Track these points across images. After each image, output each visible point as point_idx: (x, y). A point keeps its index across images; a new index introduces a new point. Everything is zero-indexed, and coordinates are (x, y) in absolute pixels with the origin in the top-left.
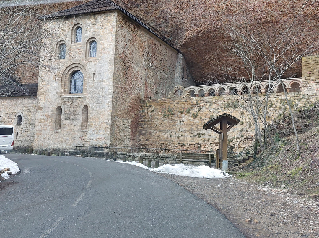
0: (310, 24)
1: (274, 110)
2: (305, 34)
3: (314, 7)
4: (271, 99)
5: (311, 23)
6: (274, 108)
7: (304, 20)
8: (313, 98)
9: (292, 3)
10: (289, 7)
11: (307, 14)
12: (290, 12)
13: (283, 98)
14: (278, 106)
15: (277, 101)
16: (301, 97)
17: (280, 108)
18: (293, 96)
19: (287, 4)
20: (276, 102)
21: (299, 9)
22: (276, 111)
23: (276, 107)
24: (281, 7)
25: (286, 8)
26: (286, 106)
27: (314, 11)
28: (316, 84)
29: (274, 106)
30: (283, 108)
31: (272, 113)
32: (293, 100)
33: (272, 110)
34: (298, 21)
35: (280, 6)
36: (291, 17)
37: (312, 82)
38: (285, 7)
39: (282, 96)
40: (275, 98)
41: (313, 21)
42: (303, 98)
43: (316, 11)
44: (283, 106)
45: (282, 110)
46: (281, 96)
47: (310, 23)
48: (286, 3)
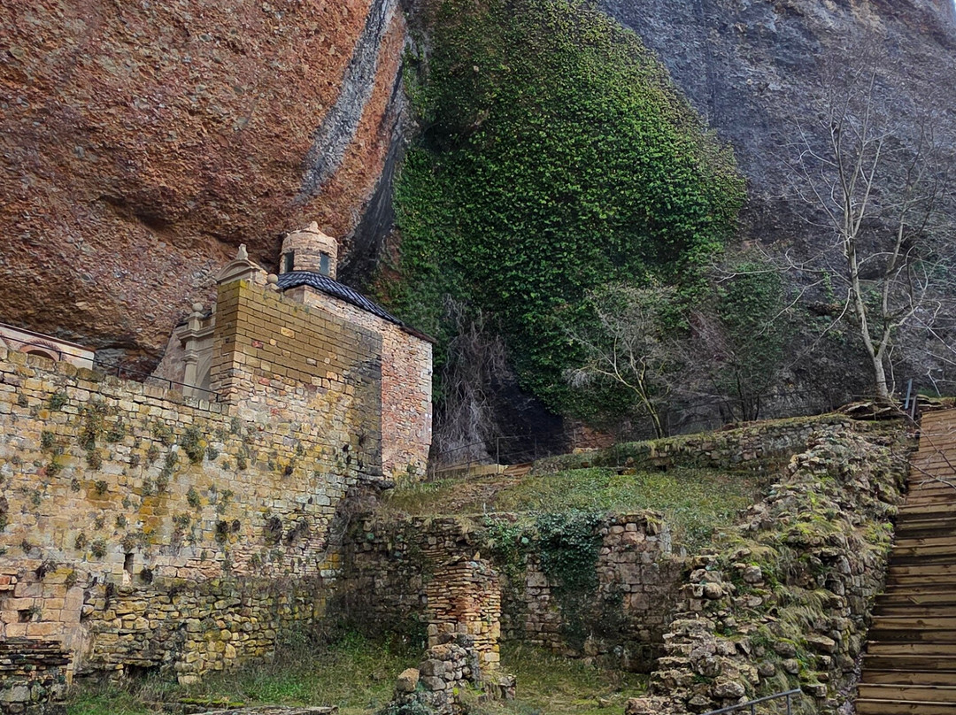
0: (77, 162)
1: (127, 459)
2: (32, 180)
3: (133, 120)
4: (122, 403)
5: (81, 160)
6: (129, 450)
7: (70, 139)
8: (261, 440)
9: (71, 59)
10: (50, 60)
11: (96, 125)
12: (41, 78)
13: (166, 414)
14: (145, 444)
15: (144, 422)
16: (228, 427)
17: (152, 455)
18: (205, 414)
19: (50, 49)
20: (140, 425)
21: (81, 92)
22: (133, 464)
23: (137, 446)
24: (20, 40)
25: (37, 57)
26: (175, 448)
27: (122, 130)
28: (272, 390)
29: (130, 440)
30: (162, 456)
31: (118, 470)
32: (203, 430)
33: (119, 457)
34: (44, 128)
35: (20, 32)
36: (31, 98)
37: (264, 379)
38: (37, 50)
39: (166, 404)
40: (136, 407)
41: (93, 158)
42: (233, 431)
43: (127, 135)
44: (165, 449)
45: (160, 464)
46: (159, 403)
47: (77, 159)
48: (49, 39)
